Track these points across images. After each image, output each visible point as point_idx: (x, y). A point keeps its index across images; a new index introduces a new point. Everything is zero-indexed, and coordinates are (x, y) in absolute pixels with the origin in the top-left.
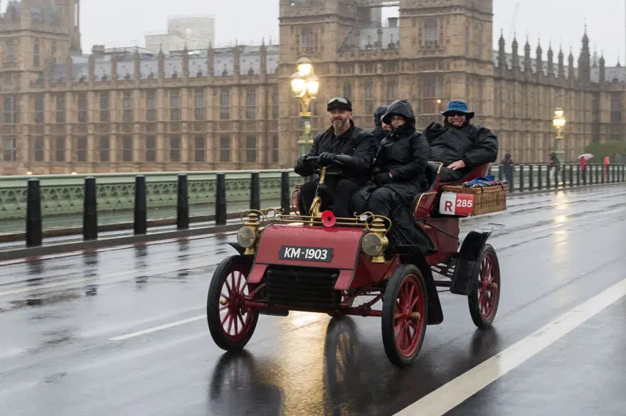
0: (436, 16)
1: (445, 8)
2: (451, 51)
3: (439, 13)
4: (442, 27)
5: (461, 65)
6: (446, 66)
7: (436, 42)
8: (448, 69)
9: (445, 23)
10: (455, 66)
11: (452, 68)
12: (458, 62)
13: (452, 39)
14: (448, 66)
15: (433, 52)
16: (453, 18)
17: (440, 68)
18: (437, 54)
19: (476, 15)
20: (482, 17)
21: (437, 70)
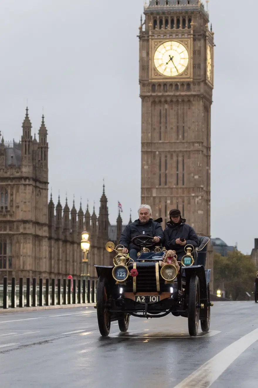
0: (6, 185)
1: (14, 178)
2: (20, 215)
3: (9, 183)
4: (12, 195)
5: (29, 228)
6: (15, 227)
7: (6, 208)
8: (18, 231)
9: (14, 192)
10: (25, 228)
11: (21, 230)
12: (27, 225)
13: (22, 206)
14: (18, 228)
15: (5, 216)
16: (22, 188)
17: (10, 230)
18: (8, 218)
19: (38, 184)
20: (41, 186)
21: (8, 232)
